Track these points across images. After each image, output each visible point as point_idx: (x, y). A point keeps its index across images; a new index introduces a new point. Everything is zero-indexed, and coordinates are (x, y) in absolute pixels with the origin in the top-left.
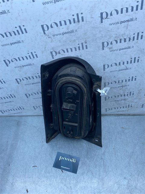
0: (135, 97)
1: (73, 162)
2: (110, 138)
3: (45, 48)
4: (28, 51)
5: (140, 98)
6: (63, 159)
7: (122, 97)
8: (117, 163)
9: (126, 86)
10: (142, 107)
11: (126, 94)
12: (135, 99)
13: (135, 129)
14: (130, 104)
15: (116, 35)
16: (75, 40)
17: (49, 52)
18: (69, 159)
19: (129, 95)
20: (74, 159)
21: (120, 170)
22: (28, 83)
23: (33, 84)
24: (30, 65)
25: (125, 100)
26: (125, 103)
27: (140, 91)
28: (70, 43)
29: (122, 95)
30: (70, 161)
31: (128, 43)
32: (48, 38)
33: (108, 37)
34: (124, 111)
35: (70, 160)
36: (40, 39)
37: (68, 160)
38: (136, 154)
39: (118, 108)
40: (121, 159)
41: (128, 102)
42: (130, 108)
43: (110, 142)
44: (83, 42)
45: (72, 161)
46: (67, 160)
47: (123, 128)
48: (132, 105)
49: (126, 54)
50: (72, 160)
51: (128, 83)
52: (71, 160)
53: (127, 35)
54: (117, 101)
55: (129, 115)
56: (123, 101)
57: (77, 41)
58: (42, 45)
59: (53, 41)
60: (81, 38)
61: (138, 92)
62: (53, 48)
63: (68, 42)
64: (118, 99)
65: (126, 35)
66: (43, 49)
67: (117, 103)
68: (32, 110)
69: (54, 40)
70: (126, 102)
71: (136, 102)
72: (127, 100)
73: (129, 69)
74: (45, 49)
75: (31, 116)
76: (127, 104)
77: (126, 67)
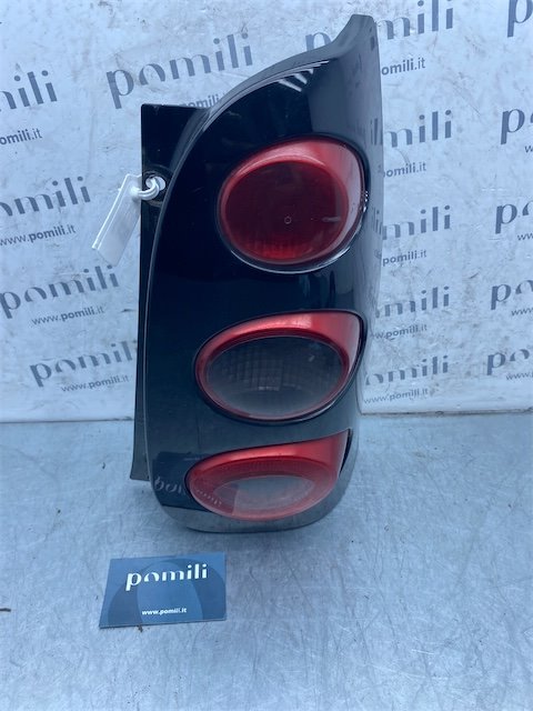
0: (455, 316)
1: (197, 576)
2: (367, 490)
3: (87, 53)
4: (18, 67)
5: (475, 321)
6: (146, 579)
7: (404, 315)
8: (407, 583)
9: (413, 255)
10: (489, 373)
11: (418, 299)
12: (457, 325)
13: (469, 458)
14: (440, 354)
15: (355, 6)
16: (201, 23)
17: (101, 74)
18: (173, 575)
19: (429, 305)
20: (197, 566)
21: (422, 613)
22: (12, 234)
23: (33, 237)
24: (23, 136)
25: (415, 329)
26: (418, 348)
27: (473, 284)
28: (184, 32)
29: (404, 307)
30: (182, 577)
31: (402, 44)
32: (96, 7)
33: (326, 12)
34: (416, 393)
35: (177, 575)
36: (67, 10)
37: (169, 576)
38: (489, 545)
39: (391, 379)
40: (420, 567)
41: (431, 341)
42: (441, 375)
43: (369, 503)
44: (234, 30)
45: (189, 577)
46: (164, 578)
47: (419, 454)
48: (450, 362)
49: (399, 96)
50: (190, 572)
51: (423, 241)
52: (182, 574)
53: (396, 8)
54: (387, 337)
55: (441, 413)
56: (408, 337)
57: (211, 26)
58: (74, 41)
59: (116, 24)
60: (225, 14)
61: (464, 286)
62: (117, 56)
63: (176, 28)
64: (389, 329)
65: (392, 5)
66: (79, 58)
67: (389, 349)
68: (27, 387)
69: (120, 16)
70: (422, 343)
71: (462, 346)
72: (423, 333)
73: (417, 168)
74: (85, 59)
75: (23, 422)
76: (425, 351)
77: (406, 159)
